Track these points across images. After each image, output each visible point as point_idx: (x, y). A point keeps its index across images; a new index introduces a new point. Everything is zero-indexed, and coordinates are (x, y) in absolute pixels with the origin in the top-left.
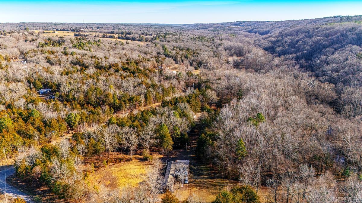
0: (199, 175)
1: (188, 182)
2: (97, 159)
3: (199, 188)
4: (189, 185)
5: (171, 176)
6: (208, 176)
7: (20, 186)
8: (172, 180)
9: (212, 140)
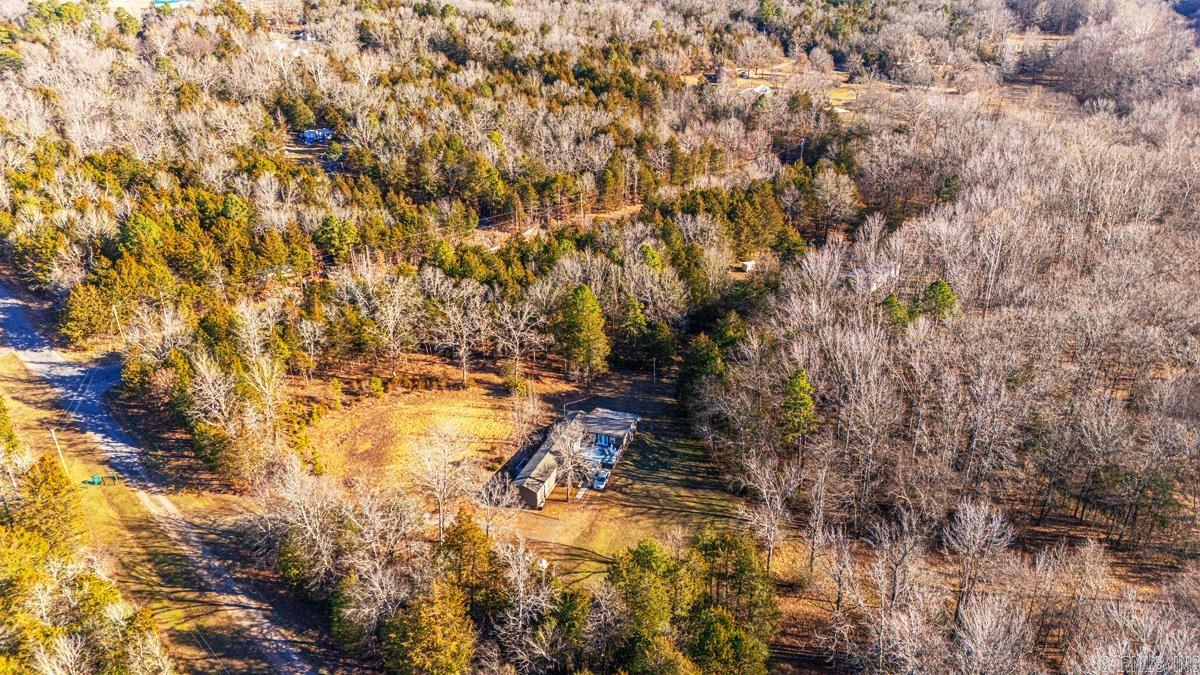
0: (654, 469)
1: (602, 487)
2: (365, 370)
3: (631, 509)
4: (604, 494)
5: (549, 459)
6: (684, 477)
7: (130, 418)
8: (546, 472)
9: (723, 361)
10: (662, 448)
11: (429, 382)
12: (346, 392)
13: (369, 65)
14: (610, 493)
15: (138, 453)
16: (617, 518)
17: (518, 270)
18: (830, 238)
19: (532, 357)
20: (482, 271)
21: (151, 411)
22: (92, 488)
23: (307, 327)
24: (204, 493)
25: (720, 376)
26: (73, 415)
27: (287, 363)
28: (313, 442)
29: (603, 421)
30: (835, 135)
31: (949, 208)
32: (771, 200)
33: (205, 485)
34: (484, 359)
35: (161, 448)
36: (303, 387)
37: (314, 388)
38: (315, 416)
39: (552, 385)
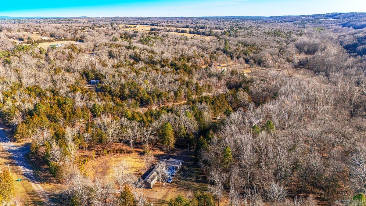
0: (187, 177)
1: (171, 182)
2: (103, 148)
3: (179, 189)
4: (171, 184)
5: (155, 173)
6: (196, 179)
7: (31, 162)
8: (154, 177)
9: (207, 144)
10: (189, 170)
11: (121, 151)
12: (96, 154)
13: (111, 62)
14: (173, 184)
15: (33, 172)
16: (174, 191)
17: (149, 118)
18: (239, 109)
19: (152, 144)
20: (139, 119)
21: (38, 159)
22: (18, 182)
23: (86, 135)
24: (51, 184)
25: (206, 148)
26: (14, 161)
27: (79, 145)
28: (85, 169)
29: (172, 162)
30: (244, 82)
31: (274, 101)
32: (224, 99)
33: (52, 181)
34: (138, 144)
35: (40, 171)
36: (84, 153)
37: (87, 153)
38: (86, 161)
39: (158, 152)
